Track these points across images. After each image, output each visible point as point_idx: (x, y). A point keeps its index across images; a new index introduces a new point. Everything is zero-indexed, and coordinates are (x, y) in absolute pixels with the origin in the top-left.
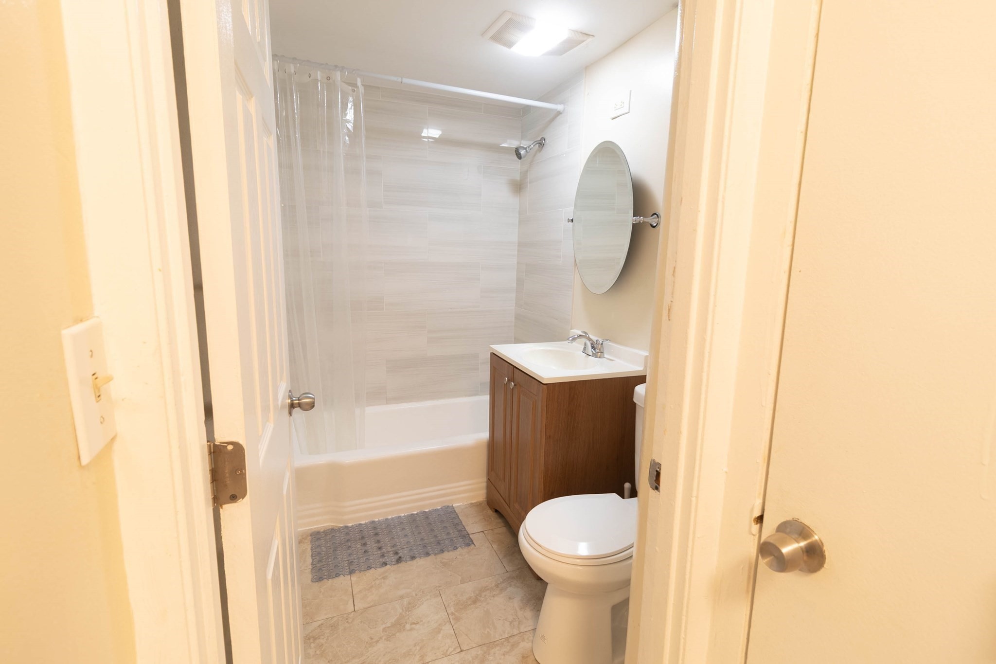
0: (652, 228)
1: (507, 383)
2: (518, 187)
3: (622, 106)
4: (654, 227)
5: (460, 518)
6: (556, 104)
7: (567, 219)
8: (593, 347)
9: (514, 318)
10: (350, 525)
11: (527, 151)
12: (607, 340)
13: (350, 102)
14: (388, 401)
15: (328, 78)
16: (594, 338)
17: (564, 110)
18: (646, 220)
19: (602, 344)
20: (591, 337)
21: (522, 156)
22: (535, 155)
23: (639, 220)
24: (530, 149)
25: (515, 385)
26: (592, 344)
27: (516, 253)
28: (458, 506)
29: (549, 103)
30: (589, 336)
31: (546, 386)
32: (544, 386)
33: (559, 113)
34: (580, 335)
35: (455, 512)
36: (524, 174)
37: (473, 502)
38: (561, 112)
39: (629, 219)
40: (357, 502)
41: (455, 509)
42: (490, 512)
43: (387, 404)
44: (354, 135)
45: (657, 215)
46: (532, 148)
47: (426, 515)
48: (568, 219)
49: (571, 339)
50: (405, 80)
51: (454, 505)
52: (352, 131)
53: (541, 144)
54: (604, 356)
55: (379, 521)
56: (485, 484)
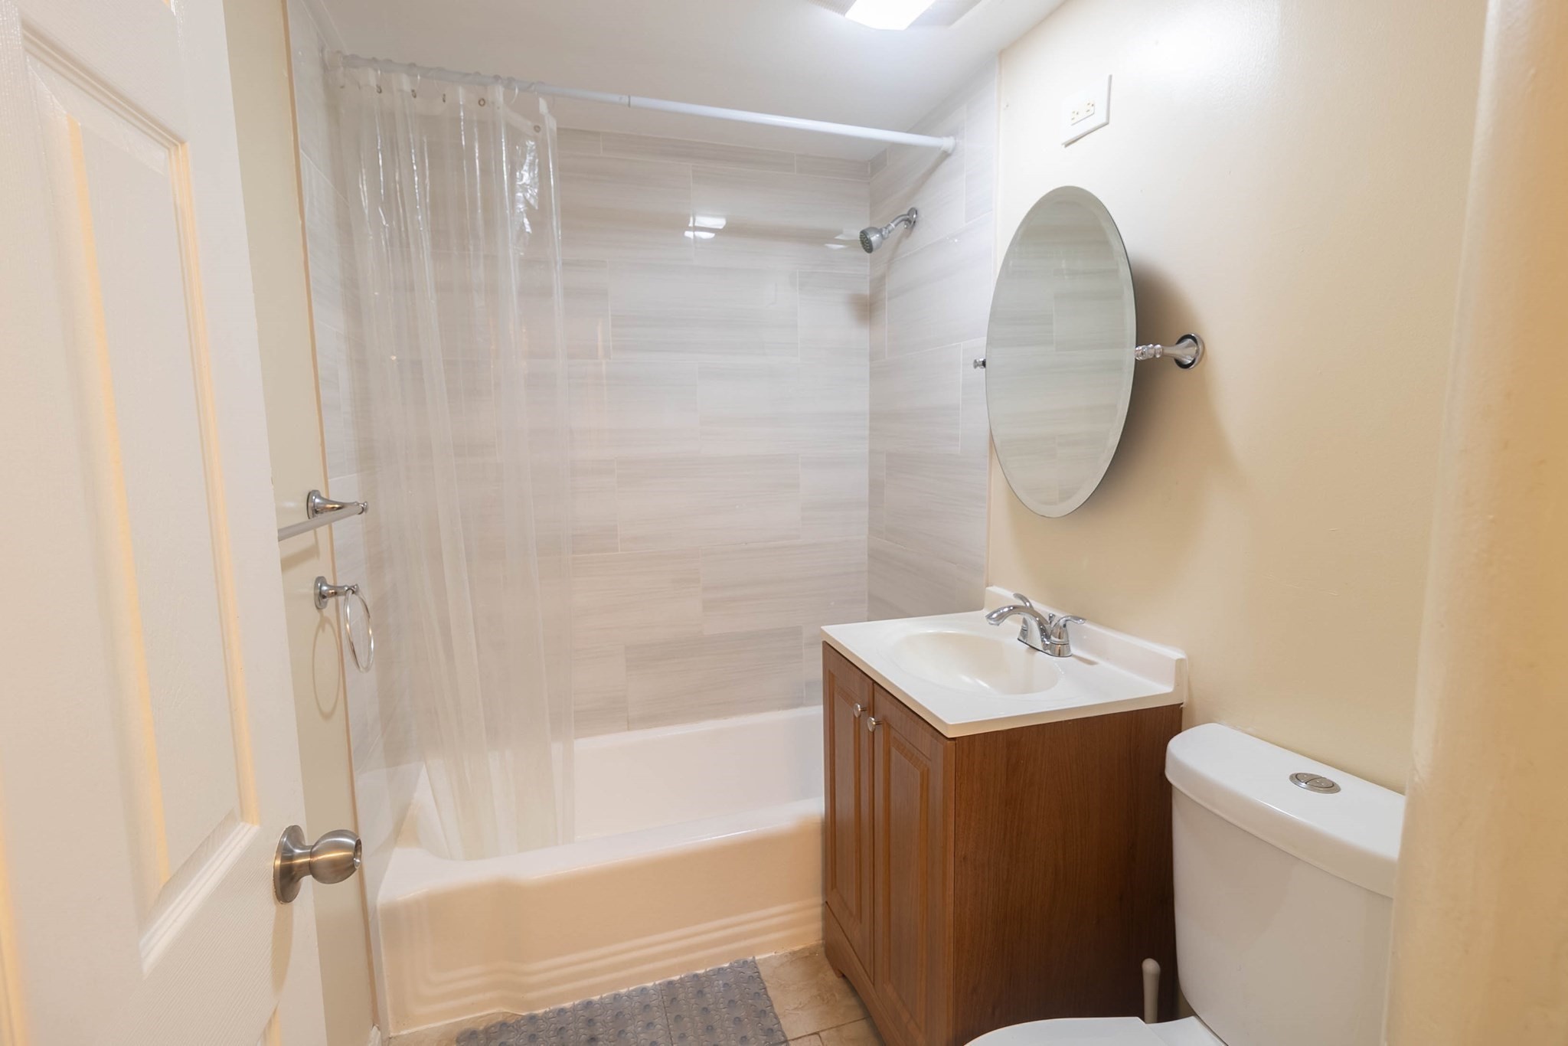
0: (1179, 368)
1: (860, 716)
2: (867, 308)
3: (1089, 113)
4: (1187, 366)
5: (771, 993)
6: (940, 137)
7: (973, 361)
8: (1044, 632)
9: (866, 557)
10: (540, 1012)
11: (882, 235)
12: (1077, 618)
13: (531, 151)
14: (631, 724)
15: (482, 102)
16: (1044, 610)
17: (954, 149)
18: (1169, 351)
19: (1065, 626)
20: (1038, 607)
21: (874, 245)
22: (899, 242)
23: (1152, 351)
24: (889, 232)
25: (878, 723)
26: (1040, 624)
27: (867, 432)
28: (765, 960)
29: (930, 135)
30: (1031, 606)
31: (953, 742)
32: (949, 742)
33: (946, 155)
34: (1014, 607)
35: (759, 977)
36: (878, 283)
37: (797, 948)
38: (950, 152)
39: (1130, 353)
40: (559, 960)
41: (761, 969)
42: (831, 977)
43: (629, 729)
44: (538, 215)
45: (1194, 339)
46: (893, 229)
47: (699, 985)
48: (975, 361)
49: (995, 615)
50: (636, 101)
51: (757, 958)
52: (537, 208)
53: (910, 221)
54: (1069, 650)
55: (601, 1002)
56: (819, 910)
